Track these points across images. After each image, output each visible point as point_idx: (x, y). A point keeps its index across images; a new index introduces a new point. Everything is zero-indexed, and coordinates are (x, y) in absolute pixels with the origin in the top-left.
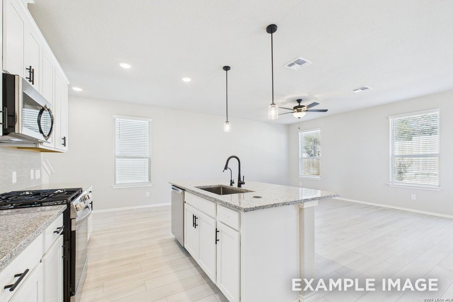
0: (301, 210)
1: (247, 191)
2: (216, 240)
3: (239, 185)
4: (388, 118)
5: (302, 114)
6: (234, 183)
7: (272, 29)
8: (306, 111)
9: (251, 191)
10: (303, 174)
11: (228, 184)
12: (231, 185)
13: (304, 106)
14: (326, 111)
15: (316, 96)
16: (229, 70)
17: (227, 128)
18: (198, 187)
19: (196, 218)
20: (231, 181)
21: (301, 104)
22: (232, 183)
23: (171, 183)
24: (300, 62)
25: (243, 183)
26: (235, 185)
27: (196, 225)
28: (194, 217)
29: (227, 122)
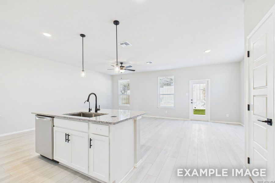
0: (135, 121)
1: (103, 114)
2: (90, 146)
3: (96, 111)
4: (158, 77)
5: (123, 71)
6: (91, 110)
7: (116, 23)
8: (125, 69)
9: (106, 114)
10: (120, 104)
11: (87, 111)
12: (89, 111)
13: (124, 67)
14: (134, 71)
15: (130, 62)
16: (85, 37)
17: (83, 74)
18: (67, 114)
19: (68, 136)
20: (89, 109)
21: (123, 65)
22: (90, 110)
23: (33, 113)
24: (126, 44)
25: (99, 110)
26: (93, 111)
27: (68, 140)
28: (66, 135)
29: (83, 70)
